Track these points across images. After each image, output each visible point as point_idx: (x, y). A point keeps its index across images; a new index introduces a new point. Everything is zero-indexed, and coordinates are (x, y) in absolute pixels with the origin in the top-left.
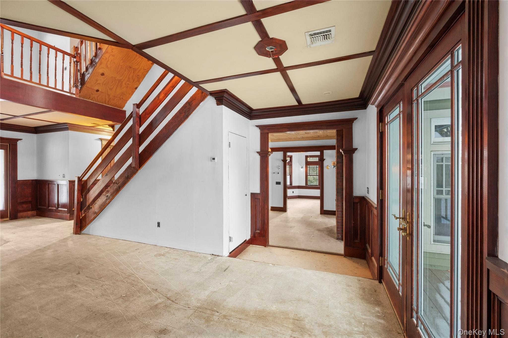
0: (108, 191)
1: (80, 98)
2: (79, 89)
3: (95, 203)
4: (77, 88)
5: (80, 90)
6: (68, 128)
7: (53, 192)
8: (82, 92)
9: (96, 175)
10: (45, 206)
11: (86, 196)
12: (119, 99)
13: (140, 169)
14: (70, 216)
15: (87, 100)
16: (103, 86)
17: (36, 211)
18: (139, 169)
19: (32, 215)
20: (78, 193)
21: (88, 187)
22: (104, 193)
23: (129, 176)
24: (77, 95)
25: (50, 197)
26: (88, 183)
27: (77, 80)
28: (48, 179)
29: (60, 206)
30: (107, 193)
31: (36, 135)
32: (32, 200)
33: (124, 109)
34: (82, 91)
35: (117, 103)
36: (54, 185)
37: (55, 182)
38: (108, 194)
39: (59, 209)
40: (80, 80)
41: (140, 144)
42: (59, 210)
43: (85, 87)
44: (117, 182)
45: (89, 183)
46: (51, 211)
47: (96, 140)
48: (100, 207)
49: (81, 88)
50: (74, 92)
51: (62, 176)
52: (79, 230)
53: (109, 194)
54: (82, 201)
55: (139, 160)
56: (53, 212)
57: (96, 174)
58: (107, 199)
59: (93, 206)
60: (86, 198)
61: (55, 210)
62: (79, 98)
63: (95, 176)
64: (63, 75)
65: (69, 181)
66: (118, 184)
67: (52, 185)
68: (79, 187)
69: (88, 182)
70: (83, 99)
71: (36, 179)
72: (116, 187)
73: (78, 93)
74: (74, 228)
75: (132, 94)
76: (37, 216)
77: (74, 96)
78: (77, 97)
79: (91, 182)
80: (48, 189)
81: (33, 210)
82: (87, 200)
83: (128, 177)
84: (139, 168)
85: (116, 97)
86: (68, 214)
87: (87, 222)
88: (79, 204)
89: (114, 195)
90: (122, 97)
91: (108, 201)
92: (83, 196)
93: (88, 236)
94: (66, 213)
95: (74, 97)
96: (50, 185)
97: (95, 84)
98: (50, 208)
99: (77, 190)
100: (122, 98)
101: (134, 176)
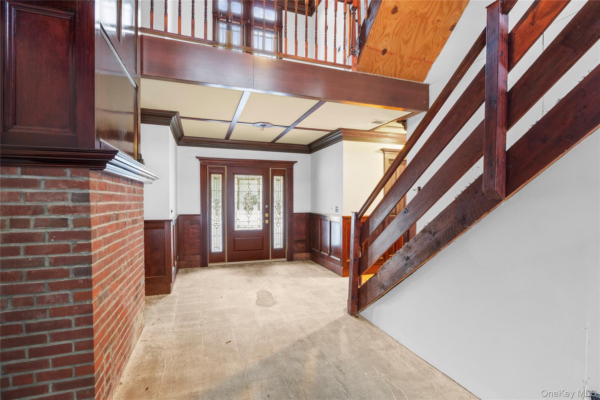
0: (409, 248)
1: (358, 72)
2: (356, 56)
3: (382, 266)
4: (354, 56)
5: (358, 58)
6: (342, 136)
7: (325, 231)
8: (361, 60)
9: (384, 210)
10: (317, 248)
11: (366, 249)
12: (419, 61)
13: (508, 197)
14: (343, 271)
15: (369, 74)
16: (394, 36)
17: (309, 253)
18: (506, 197)
19: (306, 258)
20: (355, 243)
21: (371, 233)
22: (401, 249)
23: (466, 216)
24: (354, 68)
25: (323, 238)
26: (371, 226)
27: (354, 41)
28: (319, 213)
29: (332, 253)
30: (407, 252)
31: (310, 155)
32: (306, 238)
33: (426, 82)
34: (361, 58)
35: (415, 73)
36: (326, 222)
37: (327, 217)
38: (409, 255)
39: (332, 256)
40: (358, 42)
41: (509, 123)
42: (331, 258)
43: (365, 49)
44: (431, 228)
45: (373, 226)
46: (323, 256)
47: (377, 152)
48: (392, 277)
49: (360, 53)
50: (350, 64)
51: (334, 209)
52: (356, 310)
53: (412, 253)
54: (360, 256)
55: (507, 172)
56: (325, 259)
57: (384, 208)
58: (406, 265)
59: (379, 271)
60: (367, 254)
61: (327, 257)
62: (356, 72)
63: (382, 212)
64: (335, 37)
65: (342, 217)
66: (434, 235)
67: (324, 221)
68: (356, 230)
69: (370, 223)
70: (362, 73)
71: (310, 212)
72: (428, 241)
73: (355, 64)
74: (348, 300)
75: (443, 46)
76: (310, 260)
77: (350, 70)
78: (353, 71)
79: (376, 224)
80: (320, 225)
81: (306, 252)
82: (369, 257)
83: (465, 220)
84: (504, 194)
85: (414, 59)
86: (341, 267)
87: (369, 299)
88: (357, 261)
89: (423, 259)
90: (423, 56)
91: (408, 269)
92: (362, 247)
93: (370, 326)
94: (339, 264)
95: (350, 72)
96: (322, 221)
97: (381, 37)
98: (322, 253)
99: (353, 236)
100: (424, 59)
101: (483, 216)
